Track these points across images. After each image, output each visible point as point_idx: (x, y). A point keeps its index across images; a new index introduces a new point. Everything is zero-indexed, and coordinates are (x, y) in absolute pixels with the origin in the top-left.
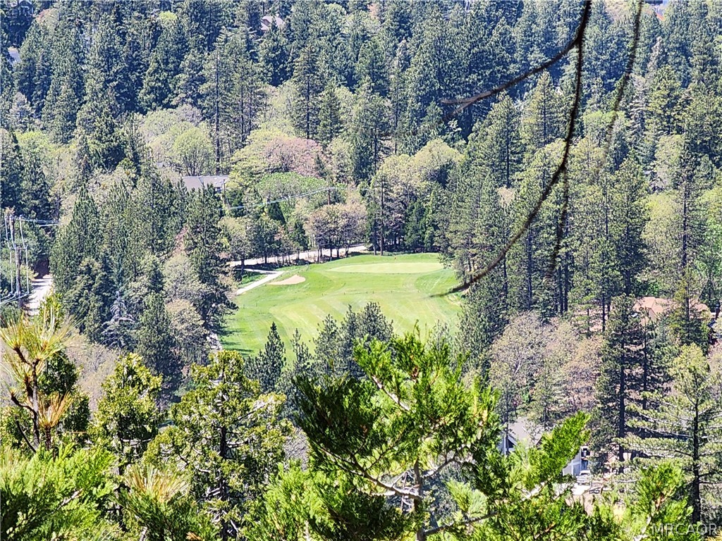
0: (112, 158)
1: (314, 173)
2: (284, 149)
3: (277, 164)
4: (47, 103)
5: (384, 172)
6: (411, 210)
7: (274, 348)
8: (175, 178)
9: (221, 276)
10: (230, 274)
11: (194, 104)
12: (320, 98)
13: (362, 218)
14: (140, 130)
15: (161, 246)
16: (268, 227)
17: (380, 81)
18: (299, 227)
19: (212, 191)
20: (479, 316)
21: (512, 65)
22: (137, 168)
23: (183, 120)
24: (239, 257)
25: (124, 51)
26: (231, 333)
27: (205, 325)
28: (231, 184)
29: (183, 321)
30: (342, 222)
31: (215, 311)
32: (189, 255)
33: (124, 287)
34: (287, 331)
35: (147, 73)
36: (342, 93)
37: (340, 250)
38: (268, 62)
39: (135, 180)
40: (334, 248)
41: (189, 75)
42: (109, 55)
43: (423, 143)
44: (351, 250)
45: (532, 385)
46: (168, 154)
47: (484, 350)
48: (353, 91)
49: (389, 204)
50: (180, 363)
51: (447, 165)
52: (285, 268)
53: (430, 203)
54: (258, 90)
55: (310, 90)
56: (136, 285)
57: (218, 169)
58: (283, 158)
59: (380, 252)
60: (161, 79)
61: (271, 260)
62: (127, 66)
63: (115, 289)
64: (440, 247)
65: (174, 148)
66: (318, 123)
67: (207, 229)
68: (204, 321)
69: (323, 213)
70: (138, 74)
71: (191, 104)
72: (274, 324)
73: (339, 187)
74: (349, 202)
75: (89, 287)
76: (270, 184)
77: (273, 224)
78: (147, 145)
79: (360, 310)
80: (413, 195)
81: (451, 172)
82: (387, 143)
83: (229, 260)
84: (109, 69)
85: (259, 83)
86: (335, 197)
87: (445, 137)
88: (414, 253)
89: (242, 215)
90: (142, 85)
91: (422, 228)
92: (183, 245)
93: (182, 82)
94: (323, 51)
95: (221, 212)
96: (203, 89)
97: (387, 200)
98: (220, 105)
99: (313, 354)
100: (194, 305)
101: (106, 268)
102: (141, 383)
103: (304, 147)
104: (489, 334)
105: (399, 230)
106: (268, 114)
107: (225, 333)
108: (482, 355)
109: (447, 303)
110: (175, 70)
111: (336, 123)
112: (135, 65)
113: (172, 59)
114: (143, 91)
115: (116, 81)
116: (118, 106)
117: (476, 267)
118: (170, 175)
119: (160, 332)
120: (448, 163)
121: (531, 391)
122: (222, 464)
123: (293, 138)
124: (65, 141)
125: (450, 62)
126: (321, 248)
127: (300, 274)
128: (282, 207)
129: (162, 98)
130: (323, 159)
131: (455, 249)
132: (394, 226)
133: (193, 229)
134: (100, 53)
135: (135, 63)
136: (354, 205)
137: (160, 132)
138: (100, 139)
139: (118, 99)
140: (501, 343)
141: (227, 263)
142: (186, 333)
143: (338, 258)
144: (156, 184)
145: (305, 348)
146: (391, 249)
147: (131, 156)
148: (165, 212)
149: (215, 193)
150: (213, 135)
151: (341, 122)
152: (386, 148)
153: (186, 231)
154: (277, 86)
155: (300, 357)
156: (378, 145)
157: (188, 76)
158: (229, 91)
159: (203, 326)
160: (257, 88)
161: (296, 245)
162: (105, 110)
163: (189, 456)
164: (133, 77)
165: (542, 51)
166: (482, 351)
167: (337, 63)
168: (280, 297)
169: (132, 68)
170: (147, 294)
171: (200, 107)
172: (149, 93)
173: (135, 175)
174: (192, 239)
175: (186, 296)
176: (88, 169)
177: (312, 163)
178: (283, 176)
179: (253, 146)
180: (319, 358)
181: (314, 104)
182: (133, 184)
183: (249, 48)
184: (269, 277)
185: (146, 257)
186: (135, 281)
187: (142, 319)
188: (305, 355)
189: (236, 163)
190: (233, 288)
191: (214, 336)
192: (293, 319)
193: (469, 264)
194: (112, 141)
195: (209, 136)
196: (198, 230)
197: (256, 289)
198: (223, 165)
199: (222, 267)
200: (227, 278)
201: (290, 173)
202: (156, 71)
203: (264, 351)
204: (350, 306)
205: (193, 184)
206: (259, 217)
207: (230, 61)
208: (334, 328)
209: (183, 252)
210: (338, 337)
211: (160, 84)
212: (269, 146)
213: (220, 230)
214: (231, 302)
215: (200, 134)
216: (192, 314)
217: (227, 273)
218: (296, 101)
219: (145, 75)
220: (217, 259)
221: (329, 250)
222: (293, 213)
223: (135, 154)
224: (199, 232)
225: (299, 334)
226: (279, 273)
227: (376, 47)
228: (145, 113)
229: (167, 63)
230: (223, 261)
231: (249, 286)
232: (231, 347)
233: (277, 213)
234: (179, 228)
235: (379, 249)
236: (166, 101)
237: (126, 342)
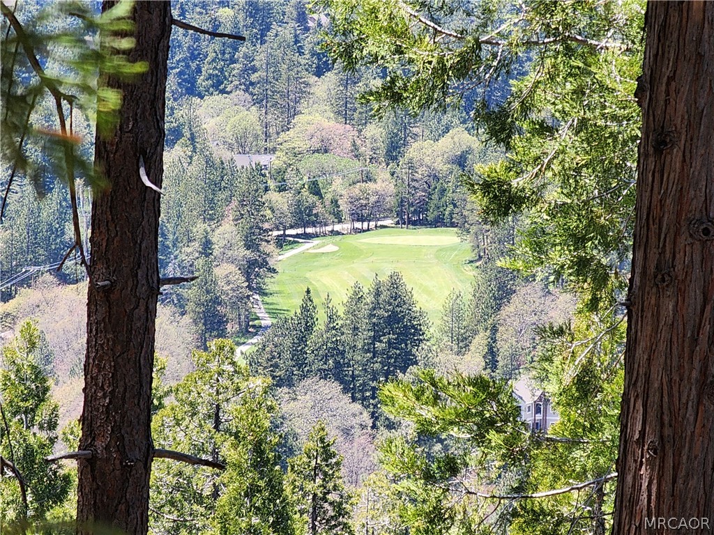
0: (172, 137)
1: (350, 155)
2: (324, 133)
3: (318, 146)
5: (411, 155)
6: (434, 190)
7: (307, 310)
8: (227, 155)
9: (264, 243)
10: (272, 242)
11: (246, 90)
12: (357, 89)
13: (391, 196)
14: (197, 112)
15: (211, 215)
16: (307, 202)
18: (335, 202)
19: (259, 169)
20: (490, 286)
22: (194, 146)
23: (235, 105)
24: (281, 227)
25: (186, 42)
26: (271, 294)
27: (249, 287)
28: (277, 162)
29: (228, 283)
30: (373, 199)
31: (258, 275)
32: (236, 225)
33: (178, 251)
34: (321, 294)
35: (206, 62)
36: (377, 84)
37: (371, 223)
38: (313, 55)
39: (191, 157)
40: (365, 221)
41: (243, 64)
43: (447, 130)
44: (380, 223)
45: (534, 347)
46: (222, 134)
47: (493, 316)
49: (414, 184)
50: (225, 319)
51: (467, 151)
52: (321, 238)
53: (450, 184)
54: (303, 80)
55: (348, 82)
56: (189, 250)
57: (266, 149)
58: (323, 141)
59: (406, 226)
60: (218, 67)
61: (310, 230)
62: (188, 55)
63: (170, 253)
64: (458, 223)
65: (228, 129)
66: (355, 110)
67: (253, 203)
68: (247, 283)
69: (356, 190)
70: (198, 63)
71: (243, 90)
72: (308, 289)
73: (372, 168)
74: (379, 181)
76: (310, 164)
77: (312, 199)
78: (204, 126)
79: (384, 278)
80: (436, 176)
81: (470, 157)
82: (415, 130)
83: (271, 230)
84: (173, 57)
85: (304, 74)
86: (367, 177)
87: (466, 126)
88: (436, 227)
89: (285, 190)
90: (201, 72)
91: (443, 206)
92: (231, 216)
93: (236, 71)
95: (266, 187)
96: (254, 77)
97: (413, 180)
98: (269, 93)
99: (342, 315)
100: (240, 269)
101: (163, 234)
103: (341, 131)
104: (498, 301)
105: (422, 207)
106: (310, 101)
107: (266, 294)
108: (491, 320)
109: (462, 272)
110: (231, 60)
112: (195, 55)
113: (228, 50)
114: (202, 77)
115: (178, 68)
116: (180, 90)
117: (489, 241)
118: (221, 153)
119: (208, 292)
120: (468, 149)
121: (533, 353)
122: (215, 436)
123: (332, 123)
126: (353, 221)
127: (334, 244)
128: (320, 185)
129: (218, 85)
130: (358, 142)
131: (471, 225)
132: (418, 203)
133: (239, 202)
135: (196, 53)
136: (384, 184)
137: (215, 115)
139: (179, 84)
140: (508, 310)
141: (270, 233)
142: (231, 294)
143: (368, 230)
144: (209, 162)
145: (335, 311)
146: (414, 223)
147: (189, 136)
149: (261, 170)
150: (261, 118)
152: (414, 134)
153: (234, 204)
154: (319, 77)
155: (331, 318)
156: (408, 132)
157: (242, 66)
158: (277, 80)
159: (247, 287)
160: (301, 78)
161: (332, 218)
162: (166, 95)
163: (187, 428)
164: (193, 65)
166: (491, 316)
168: (315, 264)
169: (193, 57)
170: (197, 258)
171: (251, 94)
172: (207, 80)
173: (190, 153)
174: (239, 211)
175: (232, 261)
177: (348, 145)
178: (322, 158)
179: (297, 129)
180: (346, 319)
181: (351, 94)
182: (190, 161)
183: (296, 42)
184: (307, 246)
185: (198, 226)
186: (188, 246)
188: (334, 316)
189: (281, 144)
190: (275, 254)
191: (257, 297)
192: (326, 283)
193: (483, 239)
194: (172, 122)
195: (258, 119)
196: (245, 203)
197: (295, 256)
198: (270, 145)
199: (265, 236)
200: (269, 246)
201: (328, 154)
202: (213, 60)
203: (299, 311)
204: (377, 275)
205: (242, 161)
206: (299, 193)
207: (279, 53)
208: (361, 293)
209: (231, 222)
210: (364, 301)
211: (217, 72)
212: (311, 129)
213: (264, 204)
214: (272, 267)
215: (251, 117)
216: (237, 277)
217: (269, 241)
218: (336, 90)
219: (204, 63)
220: (260, 229)
221: (361, 223)
222: (329, 190)
223: (192, 134)
224: (246, 205)
225: (330, 298)
226: (316, 241)
229: (224, 53)
230: (266, 231)
231: (289, 253)
232: (271, 307)
233: (316, 190)
234: (228, 201)
235: (404, 223)
236: (222, 87)
237: (178, 300)
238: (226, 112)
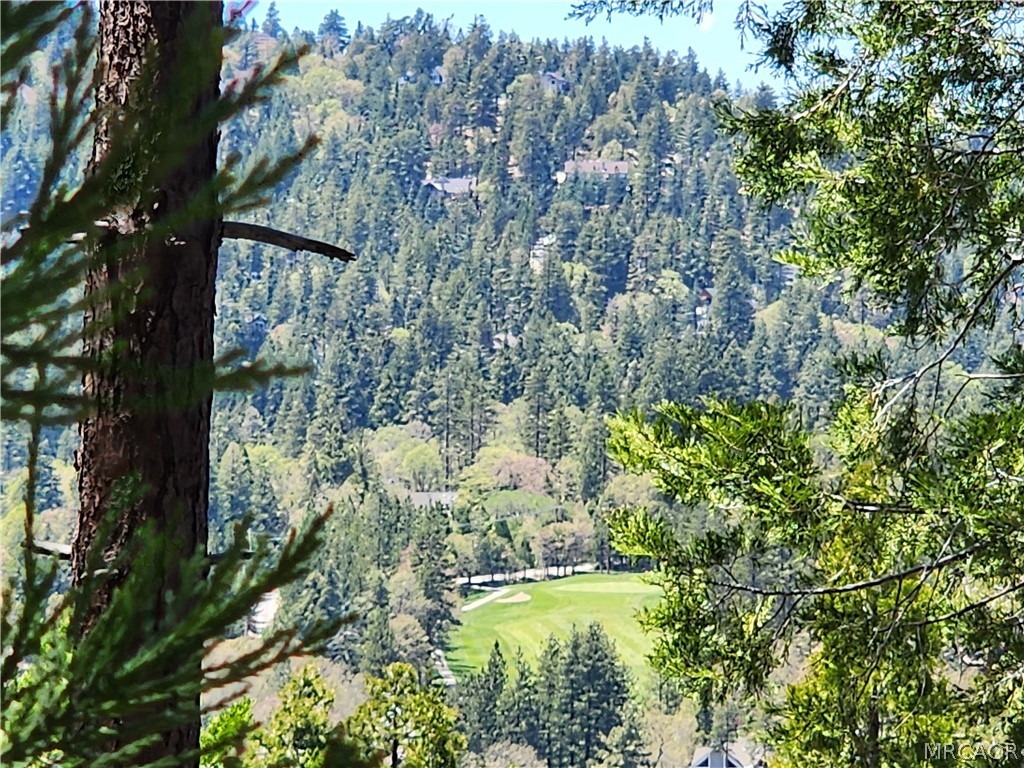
0: (341, 472)
1: (544, 491)
2: (512, 467)
3: (506, 483)
4: (278, 419)
5: (612, 491)
7: (496, 667)
8: (403, 494)
9: (446, 592)
10: (455, 591)
11: (425, 420)
12: (550, 417)
13: (589, 537)
14: (369, 446)
15: (386, 563)
16: (495, 545)
17: (610, 401)
18: (526, 545)
19: (440, 508)
21: (743, 387)
22: (365, 483)
23: (413, 437)
24: (465, 574)
25: (356, 367)
26: (455, 649)
27: (430, 642)
28: (460, 501)
29: (407, 637)
30: (569, 541)
31: (440, 627)
32: (415, 571)
33: (349, 601)
34: (511, 648)
35: (378, 389)
36: (572, 411)
37: (567, 569)
38: (499, 381)
39: (362, 495)
40: (560, 566)
41: (421, 391)
42: (342, 371)
44: (578, 569)
46: (397, 470)
48: (583, 410)
52: (511, 586)
54: (489, 408)
55: (539, 409)
56: (362, 600)
57: (447, 486)
58: (512, 476)
59: (607, 571)
60: (393, 395)
61: (498, 577)
62: (359, 381)
63: (341, 603)
65: (404, 464)
66: (548, 441)
67: (433, 545)
68: (428, 637)
69: (550, 531)
70: (370, 390)
71: (421, 420)
72: (497, 642)
73: (567, 505)
74: (576, 521)
75: (315, 601)
76: (498, 502)
77: (501, 541)
78: (376, 461)
79: (584, 630)
83: (455, 577)
84: (341, 384)
85: (490, 401)
86: (562, 516)
88: (640, 572)
89: (469, 532)
90: (373, 401)
92: (408, 561)
93: (413, 399)
94: (554, 370)
95: (448, 529)
96: (433, 405)
98: (451, 423)
99: (536, 672)
100: (419, 621)
101: (332, 582)
102: (316, 694)
103: (533, 466)
106: (497, 432)
107: (449, 650)
110: (407, 386)
111: (566, 441)
112: (366, 381)
113: (404, 375)
114: (375, 407)
115: (347, 397)
116: (349, 421)
118: (396, 491)
119: (384, 647)
123: (522, 456)
124: (296, 455)
125: (679, 383)
126: (547, 566)
127: (526, 592)
128: (510, 527)
129: (393, 414)
130: (552, 478)
133: (419, 545)
134: (332, 369)
135: (367, 379)
136: (581, 524)
137: (389, 448)
138: (329, 454)
139: (349, 414)
141: (453, 580)
142: (410, 649)
143: (565, 576)
144: (383, 500)
145: (527, 666)
146: (616, 568)
147: (360, 472)
148: (392, 528)
149: (443, 509)
150: (442, 451)
151: (571, 441)
152: (614, 467)
153: (413, 546)
154: (507, 404)
155: (522, 674)
156: (608, 465)
157: (419, 393)
158: (459, 408)
159: (427, 641)
160: (487, 405)
161: (521, 563)
162: (334, 426)
164: (365, 393)
165: (772, 374)
167: (568, 381)
168: (505, 615)
170: (371, 609)
171: (430, 424)
172: (380, 409)
173: (362, 490)
174: (418, 555)
175: (411, 612)
176: (316, 482)
177: (541, 482)
178: (511, 494)
179: (482, 463)
180: (541, 676)
181: (544, 422)
182: (361, 499)
183: (480, 366)
184: (495, 595)
185: (372, 573)
186: (360, 596)
187: (366, 634)
188: (527, 673)
189: (464, 480)
190: (458, 605)
191: (439, 652)
192: (516, 636)
194: (341, 456)
195: (438, 453)
196: (424, 546)
197: (482, 606)
198: (451, 482)
199: (447, 583)
200: (452, 595)
201: (518, 491)
202: (388, 387)
203: (486, 668)
204: (574, 625)
205: (420, 500)
206: (486, 535)
207: (461, 378)
208: (557, 646)
209: (409, 568)
210: (560, 655)
211: (391, 400)
212: (498, 463)
213: (446, 547)
214: (455, 618)
215: (430, 450)
216: (416, 630)
217: (453, 590)
218: (526, 419)
219: (376, 391)
220: (443, 575)
221: (556, 568)
222: (520, 531)
223: (364, 470)
224: (425, 548)
225: (522, 652)
226: (504, 590)
227: (607, 367)
228: (375, 429)
229: (398, 380)
230: (448, 578)
231: (475, 603)
232: (455, 663)
233: (504, 531)
234: (405, 544)
235: (605, 568)
236: (396, 418)
237: (351, 657)
238: (402, 445)
